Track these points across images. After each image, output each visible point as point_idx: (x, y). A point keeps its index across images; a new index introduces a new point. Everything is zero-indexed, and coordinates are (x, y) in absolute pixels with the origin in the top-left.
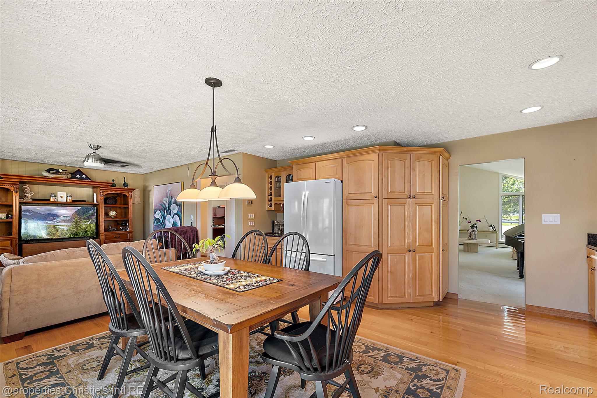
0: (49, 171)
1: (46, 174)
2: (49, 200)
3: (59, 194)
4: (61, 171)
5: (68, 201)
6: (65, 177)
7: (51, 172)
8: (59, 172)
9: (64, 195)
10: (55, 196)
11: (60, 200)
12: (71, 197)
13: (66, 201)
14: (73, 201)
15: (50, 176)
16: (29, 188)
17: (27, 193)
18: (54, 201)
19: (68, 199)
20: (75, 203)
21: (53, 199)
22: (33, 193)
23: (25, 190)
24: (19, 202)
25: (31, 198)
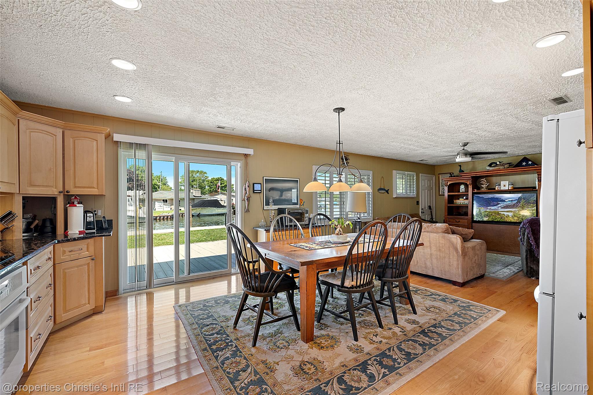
0: (490, 165)
1: (488, 168)
2: (495, 189)
3: (502, 183)
4: (498, 163)
5: (510, 189)
6: (502, 168)
7: (492, 166)
8: (497, 164)
9: (507, 183)
10: (499, 185)
11: (503, 188)
12: (513, 185)
13: (508, 189)
14: (514, 188)
15: (491, 169)
16: (485, 181)
17: (483, 185)
18: (498, 190)
19: (509, 187)
20: (515, 190)
21: (497, 188)
22: (488, 184)
23: (482, 182)
24: (472, 192)
25: (486, 188)
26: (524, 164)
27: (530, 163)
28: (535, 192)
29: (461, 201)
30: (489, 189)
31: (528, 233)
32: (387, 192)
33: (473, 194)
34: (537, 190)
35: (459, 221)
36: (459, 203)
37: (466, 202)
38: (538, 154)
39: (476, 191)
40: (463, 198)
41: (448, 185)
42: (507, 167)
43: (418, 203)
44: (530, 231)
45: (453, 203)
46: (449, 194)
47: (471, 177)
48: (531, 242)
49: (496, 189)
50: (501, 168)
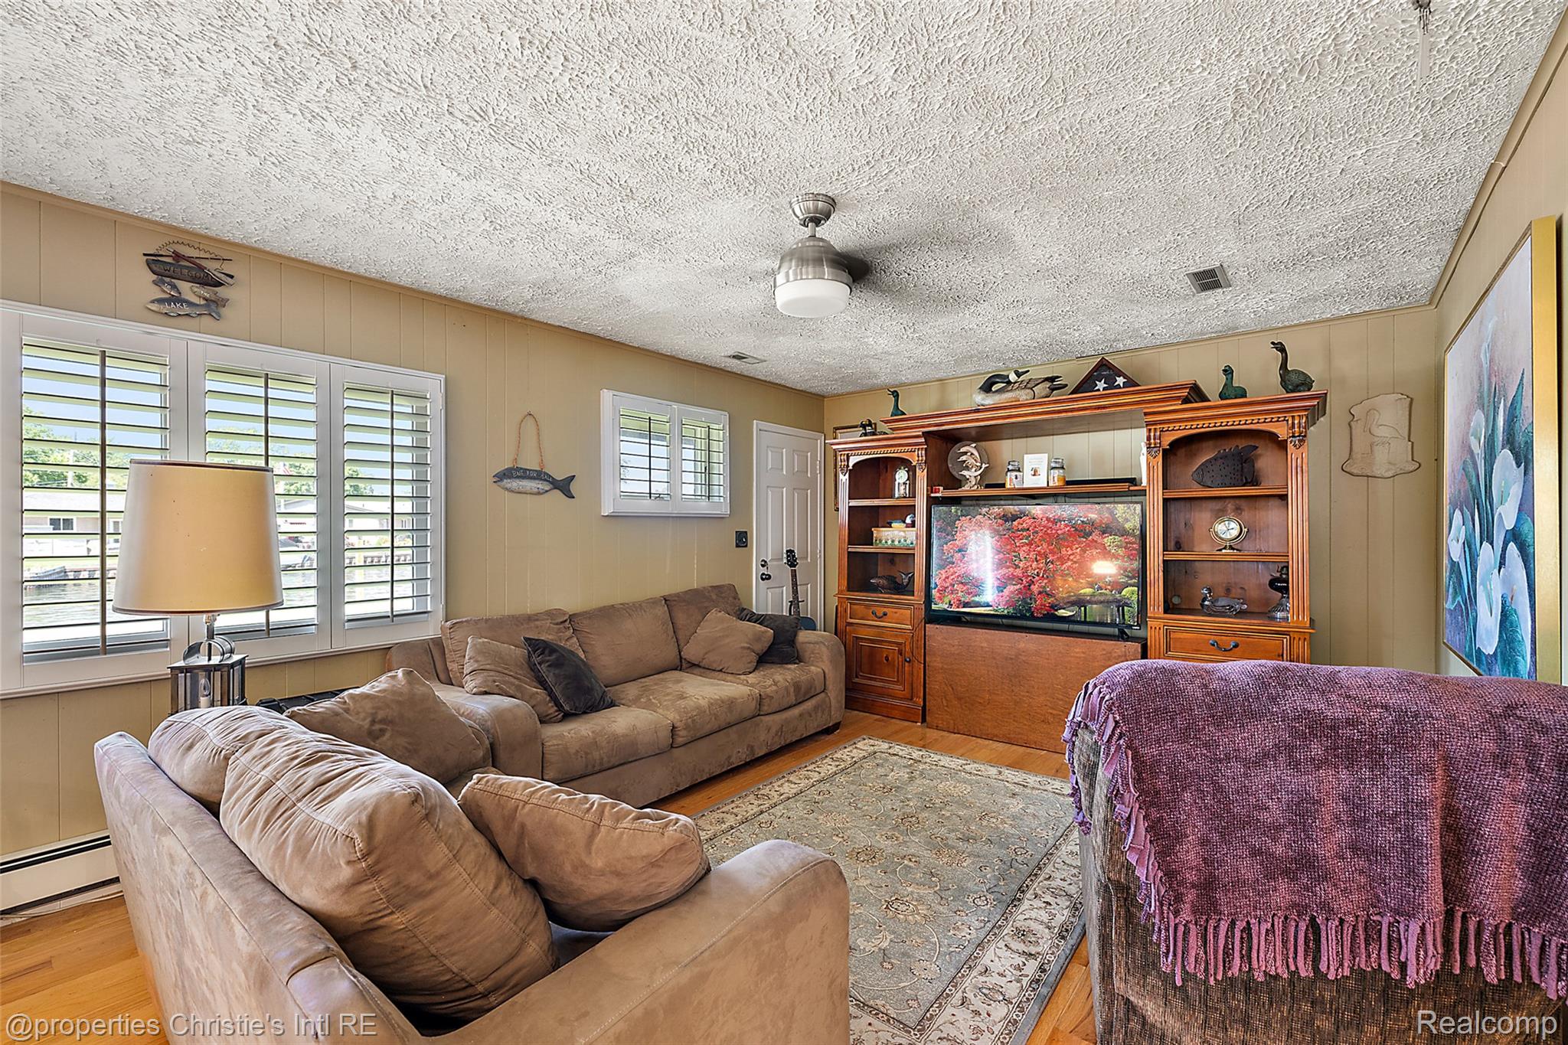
0: (987, 388)
1: (981, 399)
2: (1003, 486)
3: (1030, 461)
4: (1013, 377)
5: (1053, 483)
6: (1026, 399)
7: (994, 388)
8: (1009, 383)
9: (1043, 462)
10: (1019, 471)
11: (1030, 482)
12: (1063, 468)
13: (1046, 485)
14: (1069, 483)
15: (989, 400)
16: (976, 453)
17: (967, 468)
18: (1014, 489)
19: (1051, 478)
20: (1072, 489)
21: (1011, 480)
22: (984, 466)
23: (964, 458)
24: (928, 497)
25: (979, 483)
26: (1101, 385)
27: (1120, 381)
28: (1134, 499)
29: (894, 535)
30: (988, 486)
31: (1114, 796)
32: (564, 487)
33: (932, 502)
34: (1143, 493)
35: (885, 614)
36: (889, 542)
37: (911, 535)
38: (1147, 348)
39: (941, 492)
40: (904, 522)
41: (851, 464)
42: (1043, 394)
43: (742, 540)
44: (1124, 777)
45: (869, 540)
46: (854, 503)
47: (925, 434)
48: (1132, 858)
49: (1008, 486)
50: (1024, 396)
